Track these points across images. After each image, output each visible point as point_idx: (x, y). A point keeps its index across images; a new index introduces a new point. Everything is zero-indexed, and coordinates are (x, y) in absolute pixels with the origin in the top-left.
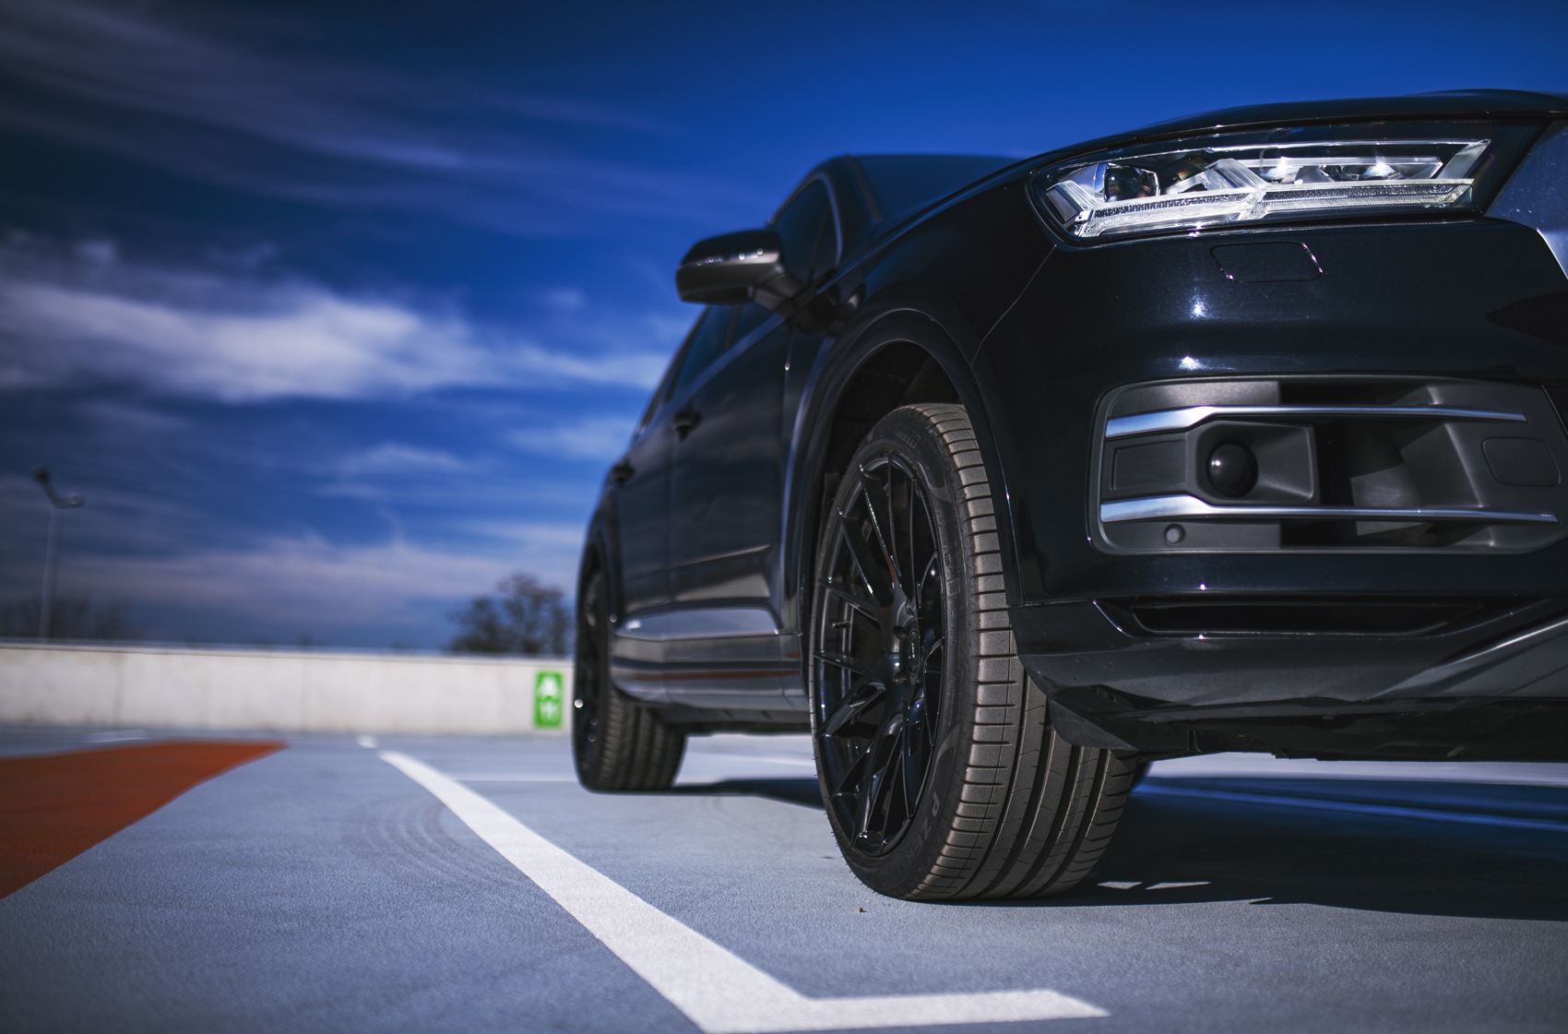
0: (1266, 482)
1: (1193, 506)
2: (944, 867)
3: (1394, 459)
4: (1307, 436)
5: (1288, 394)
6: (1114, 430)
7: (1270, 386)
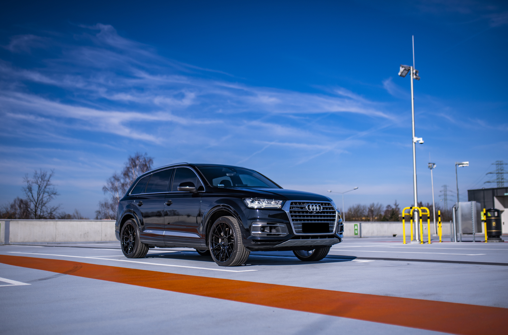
0: (265, 230)
1: (260, 232)
2: (233, 263)
3: (275, 228)
4: (269, 227)
5: (268, 224)
6: (253, 225)
7: (266, 223)
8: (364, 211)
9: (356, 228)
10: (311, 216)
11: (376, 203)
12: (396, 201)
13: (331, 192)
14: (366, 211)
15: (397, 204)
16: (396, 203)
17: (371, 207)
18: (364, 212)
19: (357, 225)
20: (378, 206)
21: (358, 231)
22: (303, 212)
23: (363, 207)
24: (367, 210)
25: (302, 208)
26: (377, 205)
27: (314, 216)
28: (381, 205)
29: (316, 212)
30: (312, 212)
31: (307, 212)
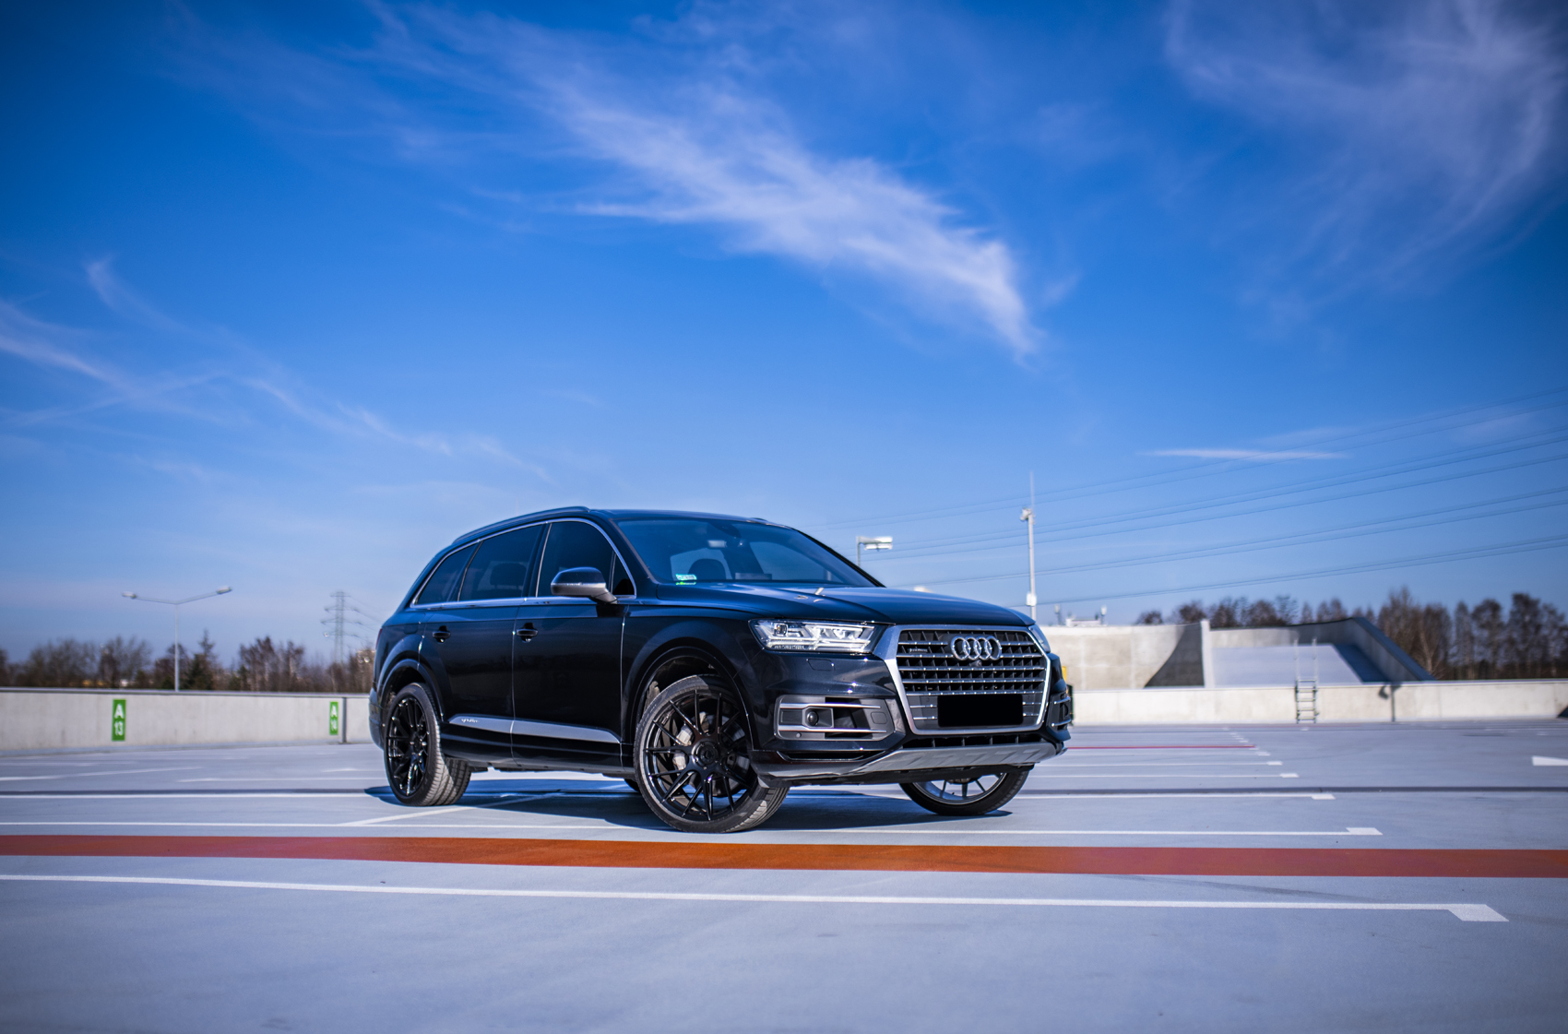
5: (828, 700)
6: (781, 706)
7: (824, 698)
8: (88, 660)
9: (334, 713)
10: (965, 674)
11: (126, 638)
12: (206, 632)
13: (134, 597)
14: (93, 659)
15: (210, 642)
16: (206, 639)
17: (111, 649)
18: (85, 664)
19: (336, 704)
20: (135, 647)
21: (337, 725)
22: (939, 662)
23: (85, 646)
24: (98, 658)
25: (936, 649)
26: (132, 642)
27: (976, 674)
28: (143, 644)
29: (983, 661)
30: (967, 662)
31: (952, 662)
